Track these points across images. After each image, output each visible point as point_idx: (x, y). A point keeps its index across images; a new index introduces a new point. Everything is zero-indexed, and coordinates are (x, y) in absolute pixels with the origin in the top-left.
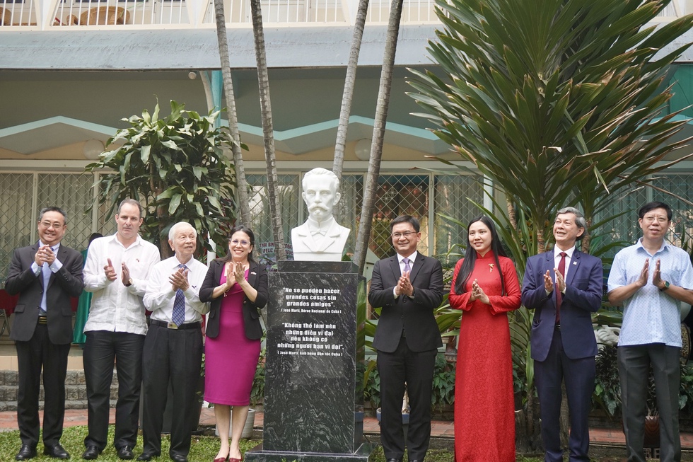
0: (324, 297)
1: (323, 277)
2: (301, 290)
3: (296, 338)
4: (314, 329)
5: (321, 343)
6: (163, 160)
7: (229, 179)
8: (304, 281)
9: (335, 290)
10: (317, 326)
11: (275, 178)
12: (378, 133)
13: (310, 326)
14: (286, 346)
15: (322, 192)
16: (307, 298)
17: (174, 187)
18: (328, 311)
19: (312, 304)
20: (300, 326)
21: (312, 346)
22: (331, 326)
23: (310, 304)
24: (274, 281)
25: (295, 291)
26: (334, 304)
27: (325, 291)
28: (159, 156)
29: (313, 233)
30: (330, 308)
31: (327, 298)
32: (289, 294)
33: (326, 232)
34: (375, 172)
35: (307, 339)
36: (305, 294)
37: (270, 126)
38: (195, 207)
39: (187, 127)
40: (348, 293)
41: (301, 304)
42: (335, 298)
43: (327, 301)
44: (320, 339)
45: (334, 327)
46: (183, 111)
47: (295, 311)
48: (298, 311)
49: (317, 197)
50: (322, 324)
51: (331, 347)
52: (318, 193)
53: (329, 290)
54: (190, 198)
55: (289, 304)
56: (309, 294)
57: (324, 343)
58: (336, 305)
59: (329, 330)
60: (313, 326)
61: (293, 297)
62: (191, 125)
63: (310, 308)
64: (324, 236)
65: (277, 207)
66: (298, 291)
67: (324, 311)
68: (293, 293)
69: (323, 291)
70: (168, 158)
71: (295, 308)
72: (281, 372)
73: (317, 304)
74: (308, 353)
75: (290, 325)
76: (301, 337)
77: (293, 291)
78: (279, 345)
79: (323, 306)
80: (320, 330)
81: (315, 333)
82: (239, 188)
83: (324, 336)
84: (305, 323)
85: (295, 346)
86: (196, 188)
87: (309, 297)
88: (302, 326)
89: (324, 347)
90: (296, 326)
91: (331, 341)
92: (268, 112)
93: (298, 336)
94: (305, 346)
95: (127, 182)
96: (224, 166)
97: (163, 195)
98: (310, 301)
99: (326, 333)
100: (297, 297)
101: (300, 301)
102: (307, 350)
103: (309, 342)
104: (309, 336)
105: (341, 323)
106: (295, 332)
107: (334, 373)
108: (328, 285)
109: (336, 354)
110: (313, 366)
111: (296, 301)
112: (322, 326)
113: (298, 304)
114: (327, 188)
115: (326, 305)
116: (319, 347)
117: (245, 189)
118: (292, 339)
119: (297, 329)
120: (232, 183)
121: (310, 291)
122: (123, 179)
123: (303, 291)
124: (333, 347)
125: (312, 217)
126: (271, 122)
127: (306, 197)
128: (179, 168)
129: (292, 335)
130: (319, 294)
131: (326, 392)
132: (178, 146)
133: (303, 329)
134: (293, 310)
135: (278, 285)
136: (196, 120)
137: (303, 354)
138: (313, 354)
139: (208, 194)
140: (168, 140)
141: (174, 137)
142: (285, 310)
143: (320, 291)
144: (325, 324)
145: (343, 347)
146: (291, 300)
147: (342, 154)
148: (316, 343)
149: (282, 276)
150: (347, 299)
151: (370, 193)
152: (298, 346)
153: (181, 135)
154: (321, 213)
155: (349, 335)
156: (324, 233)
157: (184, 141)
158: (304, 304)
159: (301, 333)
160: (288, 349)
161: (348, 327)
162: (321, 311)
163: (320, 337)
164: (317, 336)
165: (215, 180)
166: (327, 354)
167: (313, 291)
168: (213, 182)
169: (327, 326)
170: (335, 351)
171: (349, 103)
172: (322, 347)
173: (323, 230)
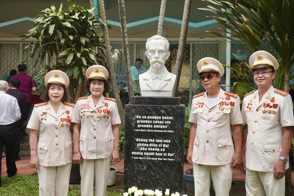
0: (163, 122)
1: (161, 108)
2: (147, 117)
3: (144, 148)
4: (155, 143)
5: (160, 152)
6: (63, 33)
7: (101, 45)
8: (149, 110)
9: (170, 117)
10: (158, 141)
11: (127, 43)
12: (186, 16)
13: (153, 141)
14: (138, 153)
15: (160, 51)
16: (151, 122)
17: (69, 49)
18: (165, 131)
19: (155, 126)
20: (147, 141)
21: (155, 154)
22: (167, 141)
23: (153, 126)
24: (129, 111)
25: (143, 118)
26: (169, 126)
27: (163, 118)
28: (61, 31)
29: (153, 78)
30: (166, 129)
31: (164, 122)
32: (139, 119)
33: (162, 77)
34: (184, 40)
35: (151, 149)
36: (149, 120)
37: (124, 12)
38: (82, 60)
39: (77, 15)
40: (178, 120)
41: (147, 126)
42: (170, 122)
43: (165, 124)
44: (160, 149)
45: (169, 141)
46: (74, 6)
47: (143, 131)
48: (145, 130)
49: (156, 54)
50: (161, 139)
51: (167, 154)
52: (157, 52)
53: (166, 117)
54: (79, 55)
55: (139, 126)
56: (152, 120)
57: (162, 152)
58: (171, 127)
59: (166, 143)
60: (155, 141)
61: (142, 122)
62: (79, 13)
63: (153, 129)
64: (161, 80)
65: (128, 60)
66: (145, 117)
67: (162, 131)
68: (141, 119)
69: (162, 118)
70: (66, 32)
71: (144, 128)
72: (134, 171)
73: (158, 126)
74: (152, 159)
75: (140, 140)
76: (147, 148)
77: (142, 117)
78: (133, 153)
79: (162, 128)
80: (160, 143)
81: (156, 145)
82: (107, 49)
83: (162, 148)
84: (150, 138)
85: (144, 154)
86: (82, 49)
87: (152, 122)
88: (148, 140)
89: (163, 154)
90: (144, 140)
91: (167, 151)
92: (122, 3)
93: (145, 147)
94: (150, 154)
95: (43, 46)
96: (98, 37)
97: (63, 54)
98: (153, 124)
99: (164, 146)
100: (144, 122)
101: (146, 124)
102: (151, 156)
103: (152, 151)
104: (153, 147)
105: (174, 139)
106: (143, 145)
107: (170, 172)
108: (165, 114)
109: (171, 160)
110: (155, 167)
111: (144, 124)
112: (161, 141)
113: (145, 126)
114: (162, 48)
115: (164, 127)
116: (159, 154)
117: (110, 49)
118: (141, 149)
119: (144, 143)
120: (103, 46)
121: (153, 117)
122: (40, 44)
123: (148, 117)
124: (169, 155)
125: (152, 67)
126: (124, 10)
127: (149, 54)
128: (71, 38)
129: (142, 147)
130: (159, 120)
131: (164, 183)
132: (72, 25)
133: (149, 143)
134: (141, 130)
135: (132, 113)
136: (82, 11)
137: (149, 159)
138: (155, 159)
139: (89, 53)
140: (66, 21)
141: (69, 20)
142: (137, 130)
143: (160, 118)
144: (163, 139)
145: (175, 155)
146: (140, 124)
147: (162, 31)
148: (158, 152)
149: (134, 107)
150: (178, 123)
151: (181, 51)
152: (145, 154)
153: (73, 19)
154: (159, 65)
155: (180, 147)
156: (160, 78)
157: (74, 22)
158: (149, 126)
159: (147, 145)
160: (139, 156)
161: (178, 142)
162: (161, 131)
163: (160, 148)
164: (158, 147)
165: (93, 45)
166: (165, 159)
167: (155, 117)
168: (92, 46)
169: (165, 141)
170: (170, 157)
171: (165, 3)
172: (161, 154)
173: (160, 76)
